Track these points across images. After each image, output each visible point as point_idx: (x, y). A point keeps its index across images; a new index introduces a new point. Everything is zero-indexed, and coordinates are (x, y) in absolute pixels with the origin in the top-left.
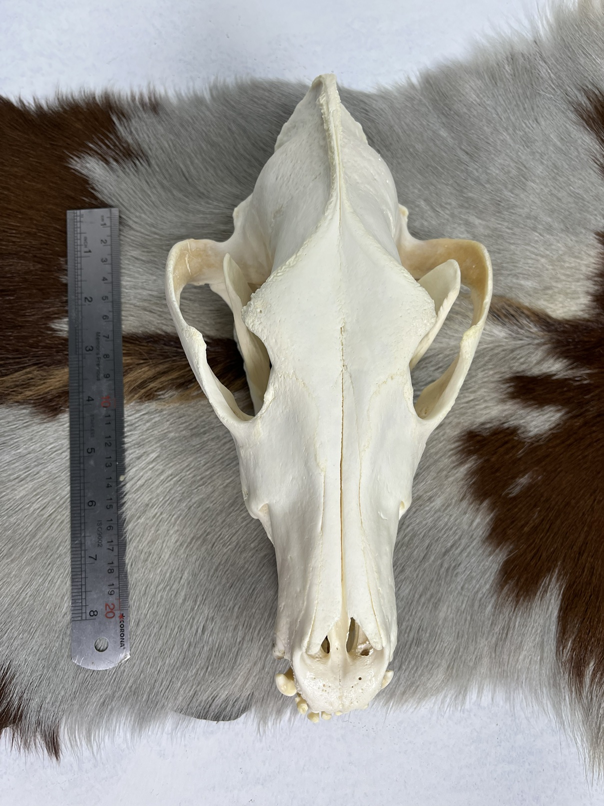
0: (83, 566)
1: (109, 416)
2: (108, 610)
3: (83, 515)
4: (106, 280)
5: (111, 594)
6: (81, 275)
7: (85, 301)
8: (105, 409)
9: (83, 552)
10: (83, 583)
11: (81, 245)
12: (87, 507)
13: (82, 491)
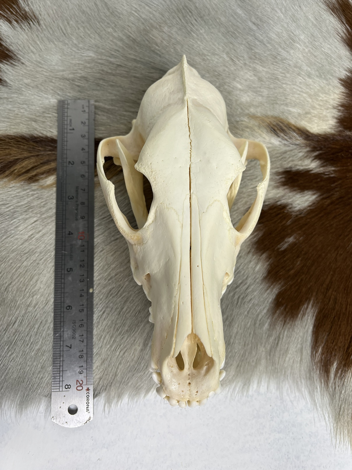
0: (62, 352)
1: (84, 246)
2: (79, 385)
3: (62, 315)
4: (84, 150)
5: (81, 373)
6: (67, 146)
7: (69, 164)
8: (81, 241)
9: (62, 342)
10: (61, 365)
11: (67, 125)
12: (65, 310)
13: (62, 299)
